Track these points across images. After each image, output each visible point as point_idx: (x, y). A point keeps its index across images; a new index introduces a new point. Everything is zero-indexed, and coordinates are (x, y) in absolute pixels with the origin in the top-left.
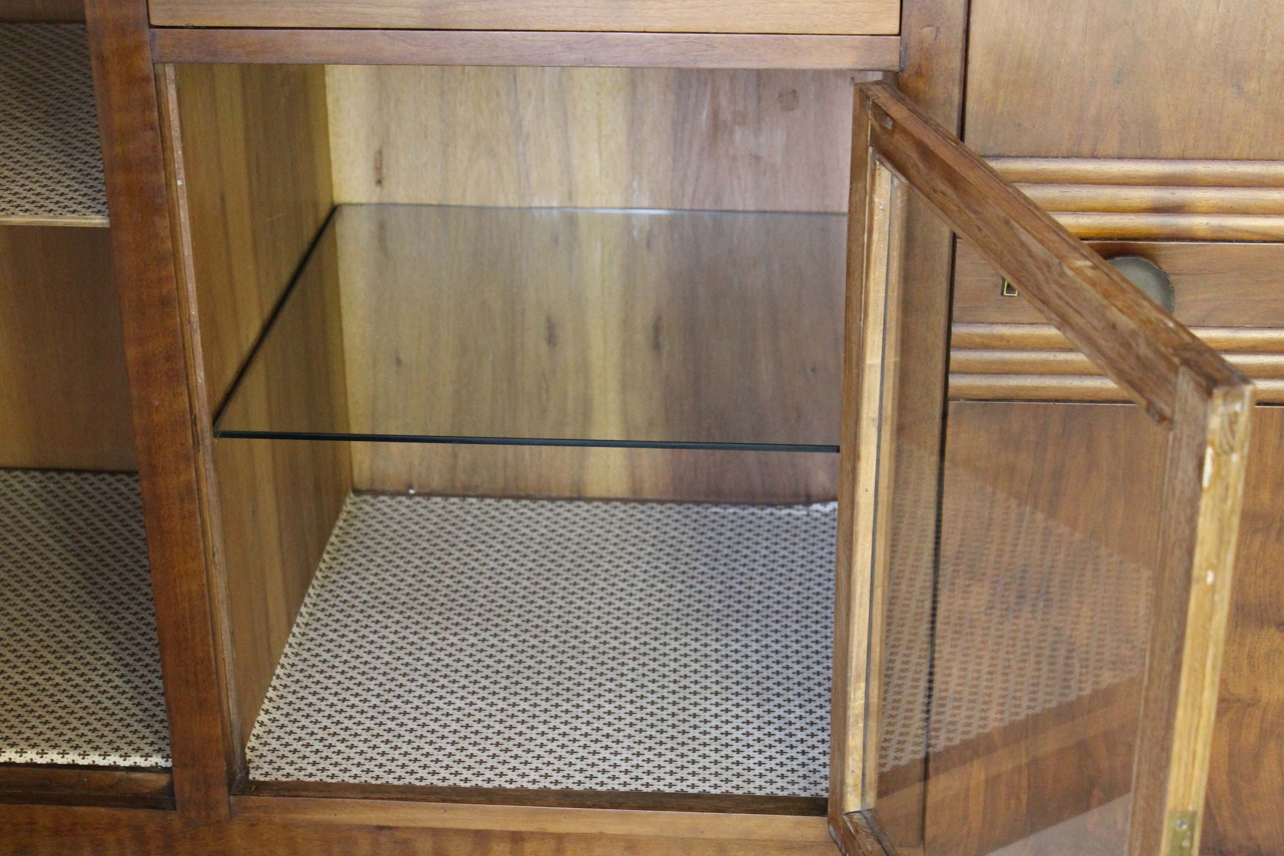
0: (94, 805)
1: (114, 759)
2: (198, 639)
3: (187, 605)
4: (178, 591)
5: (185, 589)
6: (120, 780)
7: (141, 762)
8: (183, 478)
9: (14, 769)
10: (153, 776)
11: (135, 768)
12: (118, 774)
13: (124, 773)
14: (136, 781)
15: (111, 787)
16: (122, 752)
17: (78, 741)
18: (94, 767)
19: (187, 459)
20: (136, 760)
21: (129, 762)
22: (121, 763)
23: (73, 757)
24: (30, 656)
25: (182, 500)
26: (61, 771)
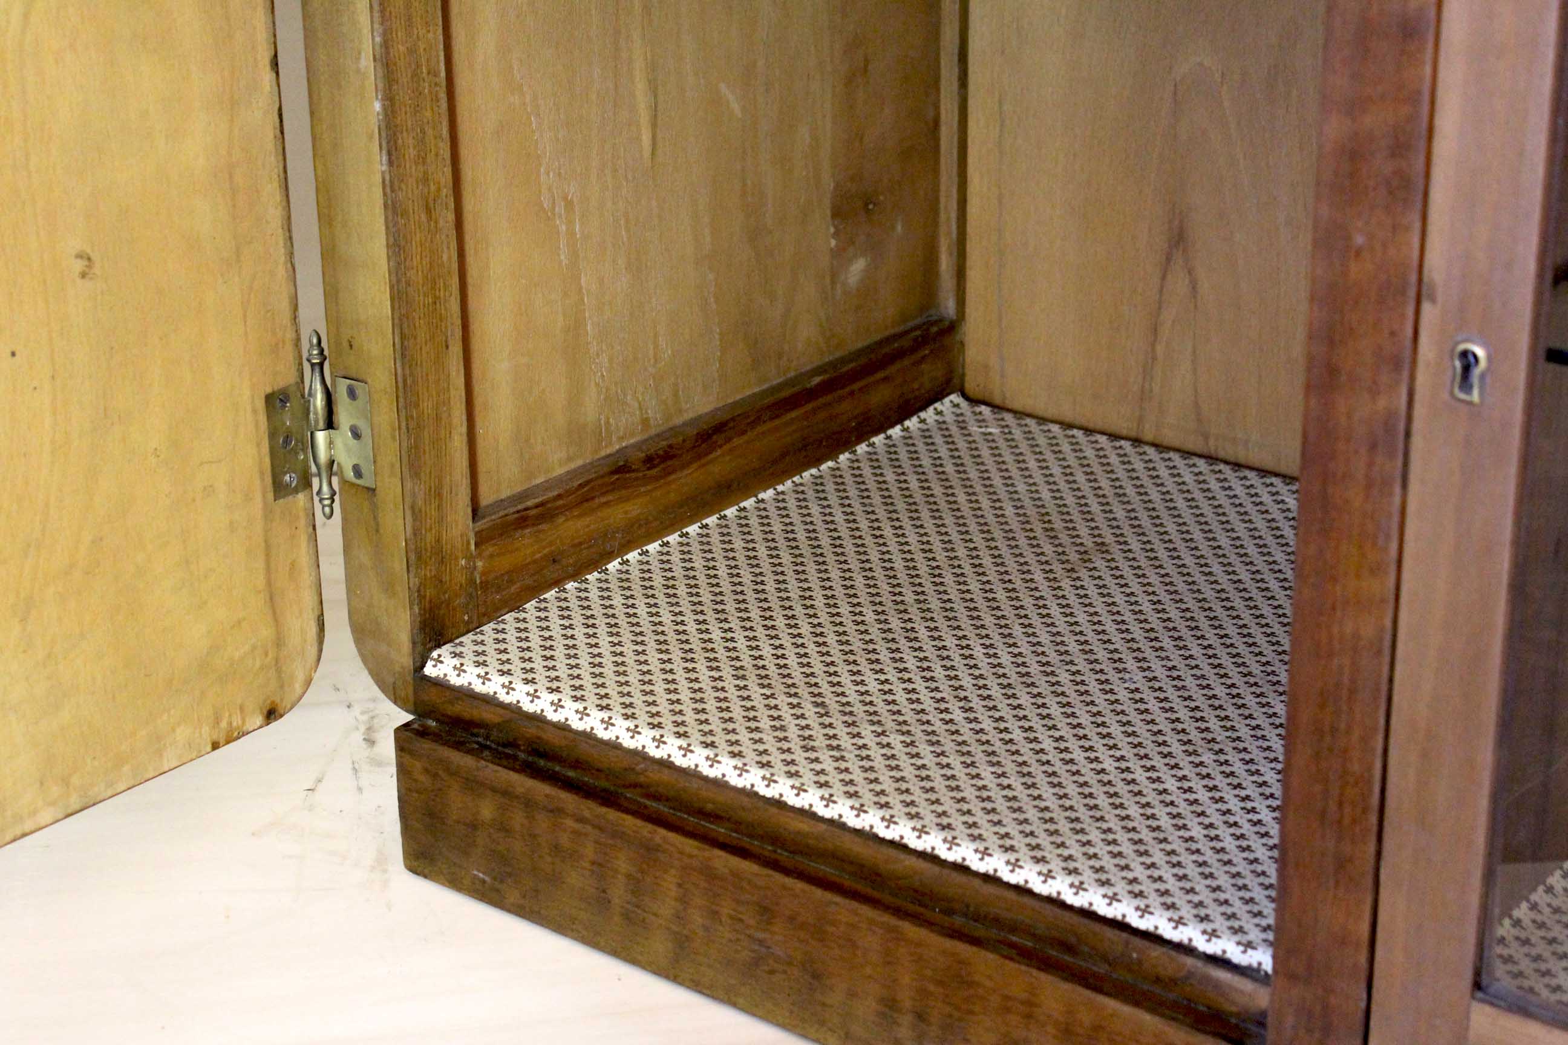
0: (1137, 1004)
1: (1191, 934)
2: (1356, 734)
3: (1347, 662)
4: (1335, 630)
5: (1349, 629)
6: (1190, 974)
7: (1236, 954)
8: (1382, 403)
9: (1026, 900)
10: (1246, 985)
11: (1220, 961)
12: (1189, 961)
13: (1199, 964)
14: (1217, 985)
15: (1174, 981)
16: (1209, 927)
17: (1148, 887)
18: (1153, 937)
19: (1396, 364)
20: (1227, 947)
21: (1212, 948)
22: (1201, 944)
23: (1125, 910)
24: (1146, 738)
25: (1373, 447)
26: (1097, 927)
